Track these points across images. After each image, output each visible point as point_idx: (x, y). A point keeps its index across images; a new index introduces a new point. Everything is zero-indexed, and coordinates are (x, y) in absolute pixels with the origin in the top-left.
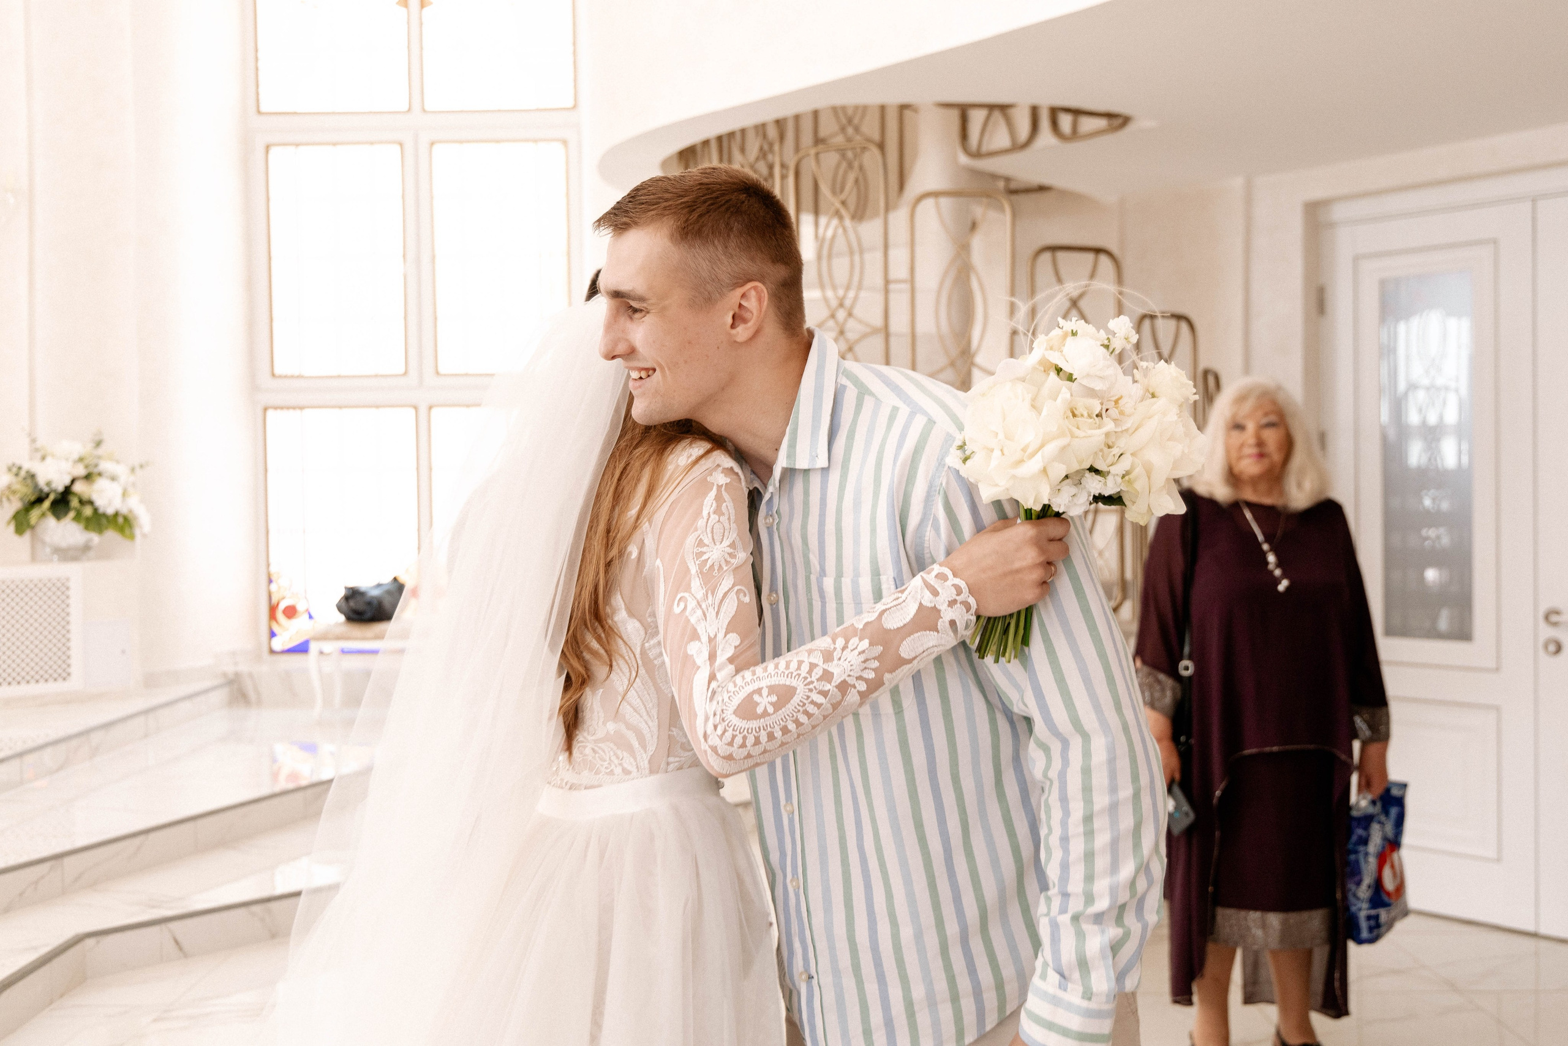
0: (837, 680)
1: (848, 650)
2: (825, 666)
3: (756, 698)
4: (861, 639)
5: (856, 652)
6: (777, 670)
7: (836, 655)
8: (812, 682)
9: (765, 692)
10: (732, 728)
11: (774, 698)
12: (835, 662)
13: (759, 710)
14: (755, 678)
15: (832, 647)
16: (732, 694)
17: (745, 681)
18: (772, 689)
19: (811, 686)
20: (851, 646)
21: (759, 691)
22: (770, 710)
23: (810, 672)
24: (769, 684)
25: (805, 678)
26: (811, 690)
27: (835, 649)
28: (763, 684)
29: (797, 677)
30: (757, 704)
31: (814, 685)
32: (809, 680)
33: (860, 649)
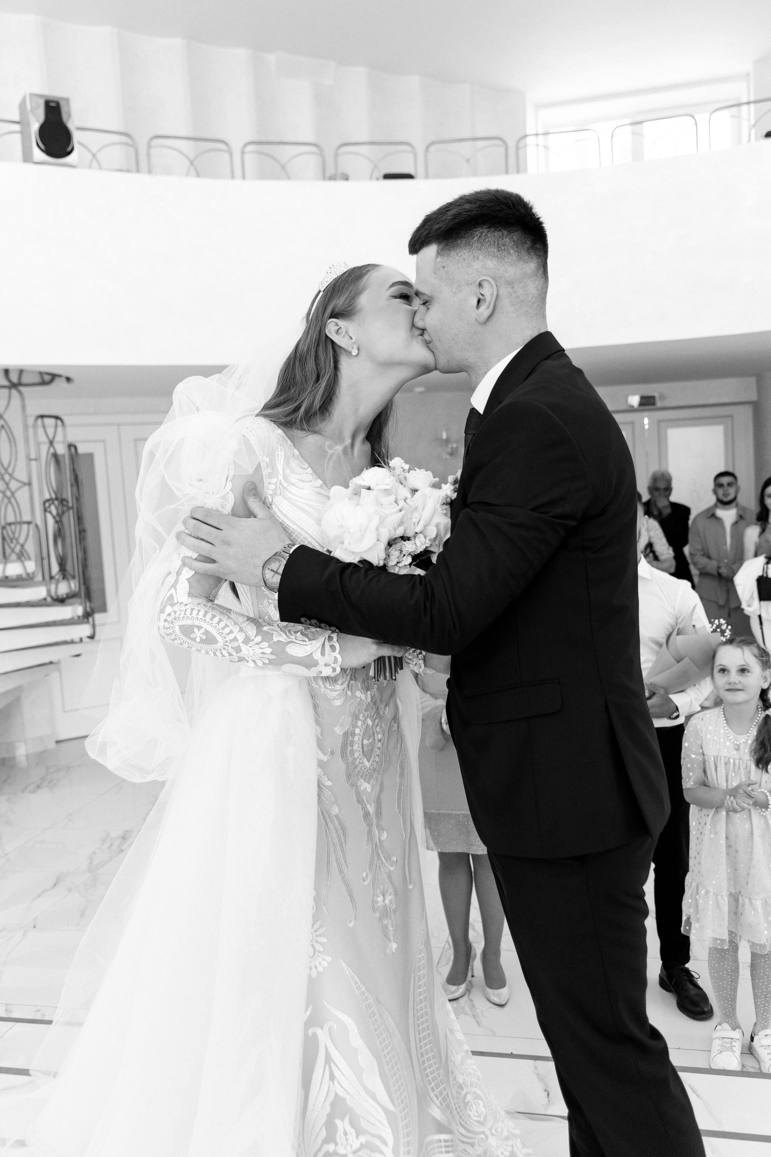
0: (241, 655)
1: (259, 646)
2: (241, 645)
3: (196, 630)
4: (269, 647)
5: (261, 651)
6: (217, 625)
7: (251, 644)
8: (228, 646)
9: (202, 631)
10: (173, 630)
11: (204, 637)
12: (248, 647)
13: (192, 636)
14: (204, 618)
15: (253, 638)
16: (186, 616)
17: (197, 616)
18: (207, 632)
19: (226, 647)
20: (261, 645)
21: (199, 628)
22: (198, 640)
23: (231, 641)
24: (207, 629)
25: (227, 642)
26: (224, 649)
27: (253, 640)
28: (205, 626)
29: (223, 638)
30: (194, 632)
31: (228, 648)
32: (228, 644)
33: (264, 651)
